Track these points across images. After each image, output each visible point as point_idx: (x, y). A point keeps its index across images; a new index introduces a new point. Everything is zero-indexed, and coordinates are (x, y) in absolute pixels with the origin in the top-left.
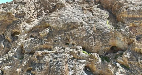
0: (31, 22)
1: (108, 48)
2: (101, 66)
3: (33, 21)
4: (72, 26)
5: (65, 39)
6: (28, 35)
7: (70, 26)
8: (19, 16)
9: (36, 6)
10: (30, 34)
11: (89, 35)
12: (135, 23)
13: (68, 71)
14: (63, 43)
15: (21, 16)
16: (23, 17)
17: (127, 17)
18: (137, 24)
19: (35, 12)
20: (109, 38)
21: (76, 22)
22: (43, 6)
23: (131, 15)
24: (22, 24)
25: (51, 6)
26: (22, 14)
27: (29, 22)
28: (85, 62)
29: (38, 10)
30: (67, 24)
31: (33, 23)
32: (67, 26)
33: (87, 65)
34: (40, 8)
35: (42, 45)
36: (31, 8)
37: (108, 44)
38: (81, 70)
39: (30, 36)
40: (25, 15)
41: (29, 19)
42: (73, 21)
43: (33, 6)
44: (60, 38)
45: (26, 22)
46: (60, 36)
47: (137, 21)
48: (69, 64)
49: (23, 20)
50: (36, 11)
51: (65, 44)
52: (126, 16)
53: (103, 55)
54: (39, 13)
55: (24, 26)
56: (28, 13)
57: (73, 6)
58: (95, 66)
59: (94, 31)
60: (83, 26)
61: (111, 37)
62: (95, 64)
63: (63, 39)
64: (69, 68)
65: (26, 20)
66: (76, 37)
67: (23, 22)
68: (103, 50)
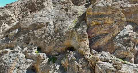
0: (11, 23)
1: (62, 48)
2: (44, 67)
3: (13, 22)
4: (37, 27)
5: (28, 39)
6: (5, 35)
7: (36, 26)
8: (1, 19)
9: (21, 9)
10: (6, 35)
11: (48, 35)
12: (98, 21)
13: (13, 69)
14: (24, 43)
15: (3, 18)
16: (5, 19)
17: (92, 15)
18: (101, 22)
19: (21, 15)
20: (64, 38)
21: (42, 23)
22: (30, 8)
23: (96, 13)
24: (3, 26)
25: (38, 7)
26: (4, 16)
27: (9, 23)
28: (32, 62)
29: (24, 13)
30: (34, 24)
31: (13, 24)
32: (33, 26)
33: (33, 64)
34: (26, 10)
35: (8, 44)
36: (15, 11)
37: (62, 44)
38: (24, 69)
39: (6, 36)
40: (7, 17)
41: (10, 20)
42: (40, 22)
43: (19, 9)
44: (23, 38)
45: (7, 24)
46: (24, 35)
47: (100, 19)
48: (18, 63)
49: (5, 22)
50: (22, 13)
51: (26, 43)
52: (91, 13)
53: (55, 55)
54: (24, 14)
55: (4, 27)
56: (10, 16)
57: (55, 6)
58: (39, 67)
59: (55, 31)
60: (48, 26)
61: (67, 37)
62: (40, 65)
63: (26, 39)
64: (15, 67)
65: (7, 21)
66: (36, 37)
67: (4, 23)
68: (56, 51)
